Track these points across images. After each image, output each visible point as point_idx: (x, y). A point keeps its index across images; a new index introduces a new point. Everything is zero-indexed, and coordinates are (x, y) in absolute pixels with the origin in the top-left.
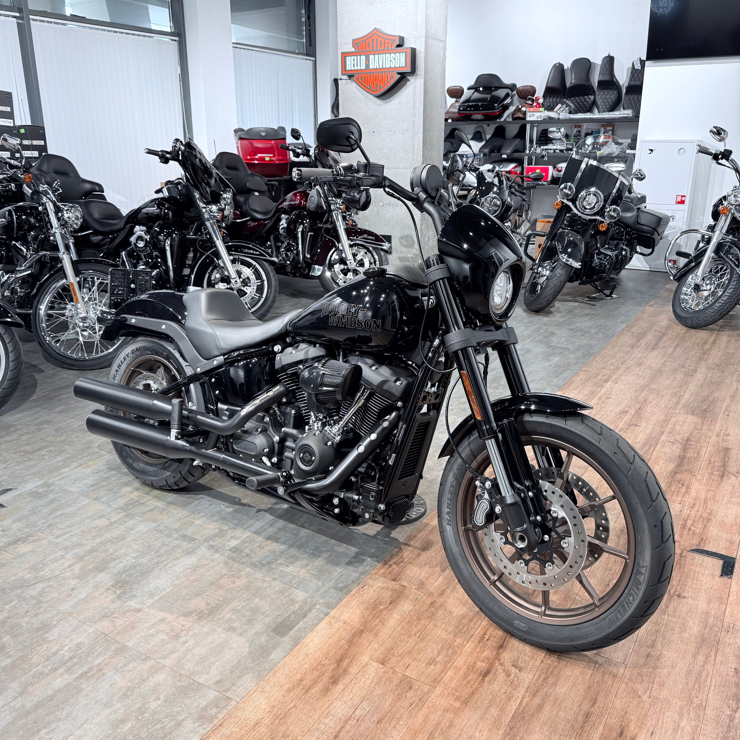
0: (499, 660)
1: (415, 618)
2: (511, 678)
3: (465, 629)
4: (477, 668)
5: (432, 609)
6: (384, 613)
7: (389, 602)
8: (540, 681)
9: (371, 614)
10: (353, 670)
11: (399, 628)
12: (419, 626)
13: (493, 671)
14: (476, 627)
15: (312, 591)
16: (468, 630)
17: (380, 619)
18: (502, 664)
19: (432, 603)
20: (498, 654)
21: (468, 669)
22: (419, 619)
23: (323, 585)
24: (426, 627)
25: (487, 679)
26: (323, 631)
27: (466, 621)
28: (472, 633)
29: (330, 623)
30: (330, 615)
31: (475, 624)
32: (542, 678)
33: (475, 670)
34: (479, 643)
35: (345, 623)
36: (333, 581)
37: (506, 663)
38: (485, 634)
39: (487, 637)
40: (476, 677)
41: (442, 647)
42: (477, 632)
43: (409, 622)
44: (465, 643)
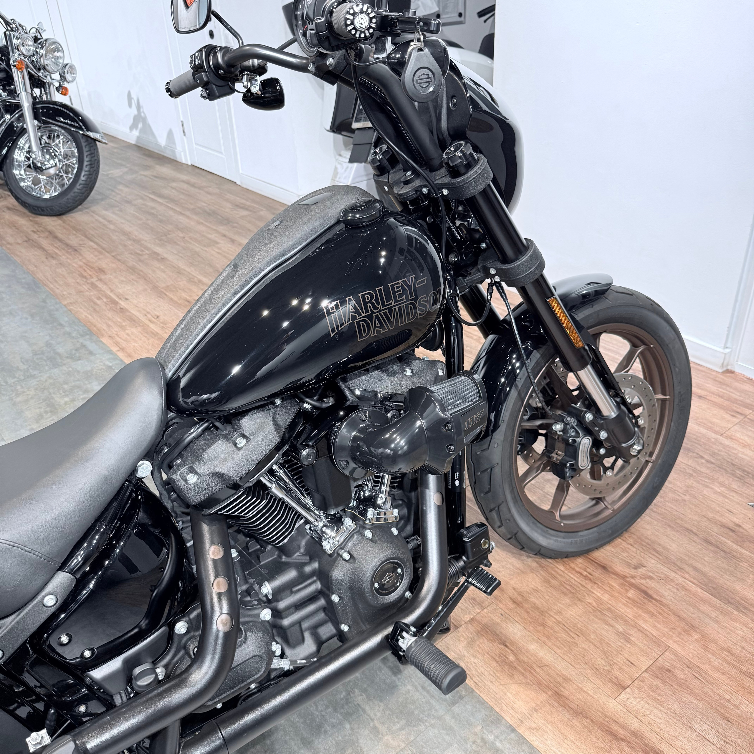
0: (626, 577)
1: (540, 628)
2: (654, 577)
3: (568, 587)
4: (636, 599)
5: (526, 606)
6: (521, 657)
7: (502, 646)
8: (661, 557)
9: (523, 674)
10: (635, 725)
11: (558, 651)
12: (557, 628)
13: (644, 588)
14: (566, 576)
15: (447, 738)
16: (570, 585)
17: (535, 667)
18: (633, 577)
19: (514, 602)
20: (616, 574)
21: (639, 607)
22: (543, 625)
23: (439, 718)
24: (559, 622)
25: (655, 596)
26: (549, 742)
27: (553, 582)
28: (576, 583)
29: (531, 729)
30: (515, 726)
31: (560, 575)
32: (656, 554)
33: (639, 601)
34: (595, 583)
35: (536, 711)
36: (433, 702)
37: (633, 573)
38: (581, 574)
39: (585, 573)
40: (651, 604)
41: (600, 619)
42: (576, 578)
43: (548, 637)
44: (593, 595)
